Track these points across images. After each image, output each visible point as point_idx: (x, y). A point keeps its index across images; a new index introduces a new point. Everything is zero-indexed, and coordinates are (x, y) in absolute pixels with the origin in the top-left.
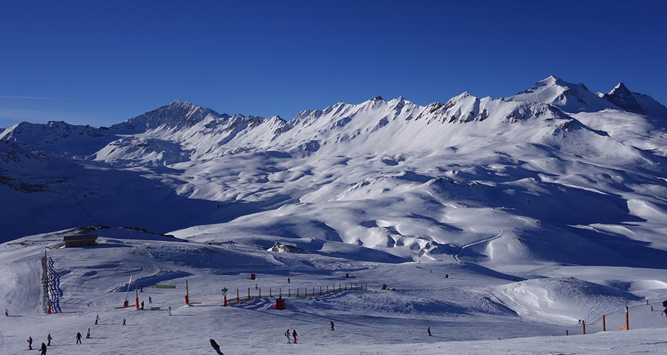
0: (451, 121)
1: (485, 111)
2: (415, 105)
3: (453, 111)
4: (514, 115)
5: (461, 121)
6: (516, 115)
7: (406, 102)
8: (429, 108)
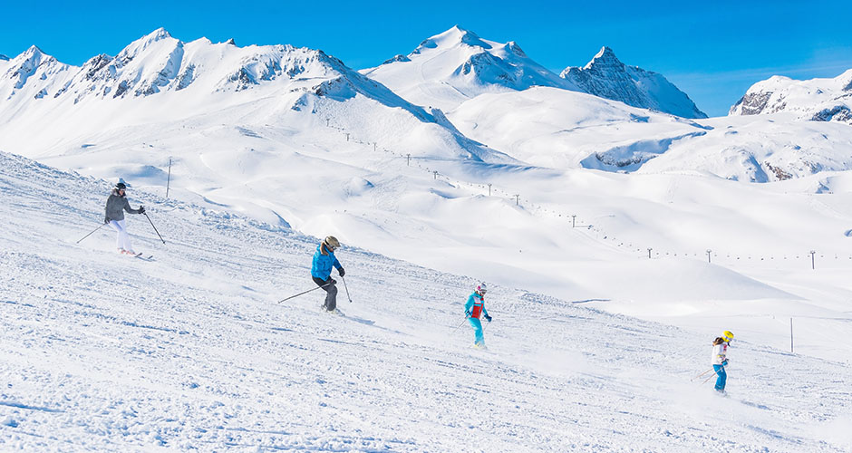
0: (118, 94)
1: (191, 68)
2: (60, 65)
3: (127, 73)
4: (243, 74)
5: (138, 93)
6: (246, 76)
7: (44, 57)
8: (86, 71)
